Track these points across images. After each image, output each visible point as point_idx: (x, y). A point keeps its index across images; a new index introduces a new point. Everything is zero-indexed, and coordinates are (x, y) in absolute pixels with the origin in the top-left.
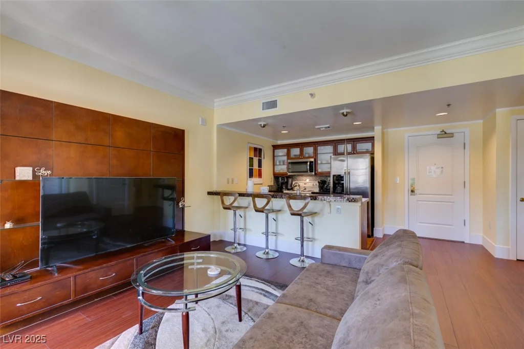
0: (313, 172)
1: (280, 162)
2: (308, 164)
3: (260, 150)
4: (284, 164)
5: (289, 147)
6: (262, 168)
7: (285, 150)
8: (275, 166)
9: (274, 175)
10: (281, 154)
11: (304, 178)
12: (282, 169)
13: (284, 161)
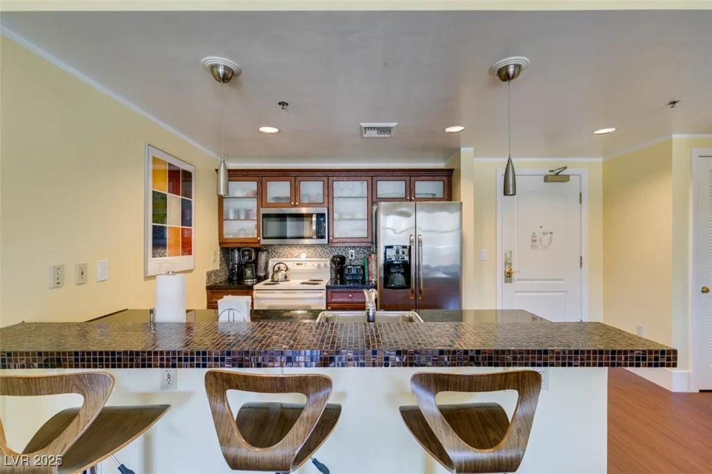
0: (323, 237)
1: (237, 212)
2: (314, 219)
3: (188, 176)
4: (247, 218)
5: (261, 176)
6: (193, 228)
7: (252, 186)
8: (226, 224)
9: (220, 243)
10: (238, 194)
11: (295, 251)
12: (244, 229)
13: (247, 213)
